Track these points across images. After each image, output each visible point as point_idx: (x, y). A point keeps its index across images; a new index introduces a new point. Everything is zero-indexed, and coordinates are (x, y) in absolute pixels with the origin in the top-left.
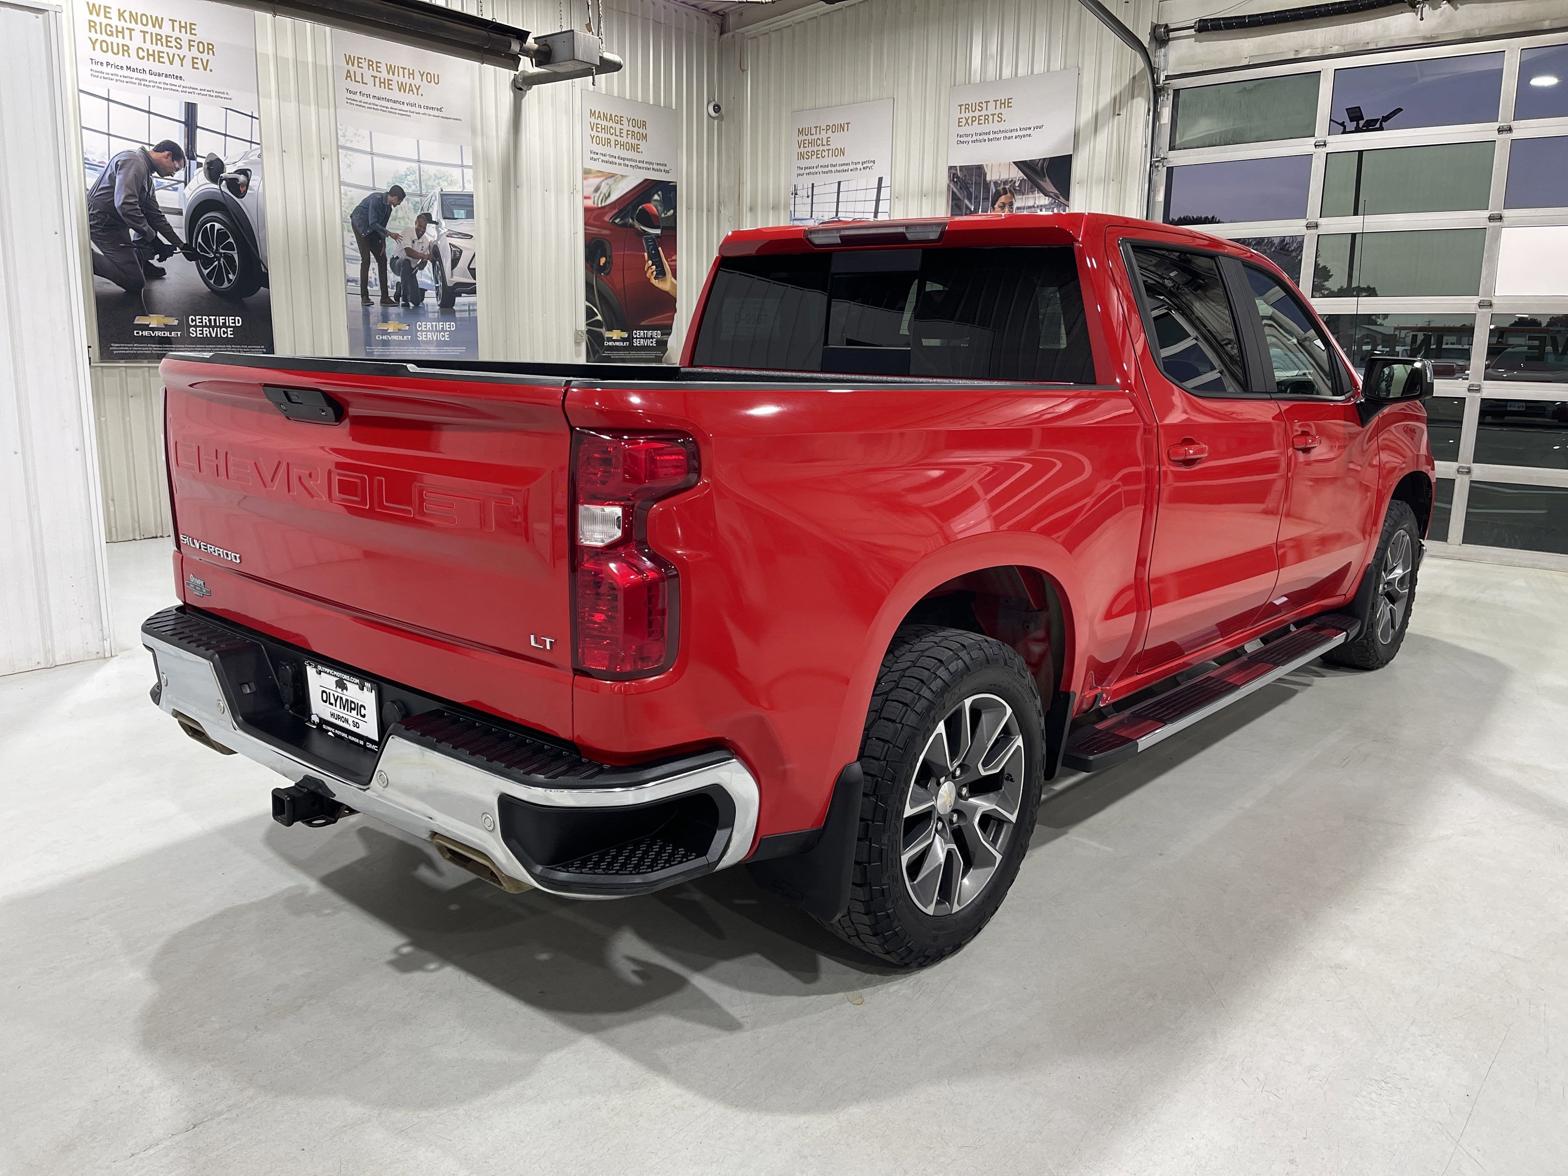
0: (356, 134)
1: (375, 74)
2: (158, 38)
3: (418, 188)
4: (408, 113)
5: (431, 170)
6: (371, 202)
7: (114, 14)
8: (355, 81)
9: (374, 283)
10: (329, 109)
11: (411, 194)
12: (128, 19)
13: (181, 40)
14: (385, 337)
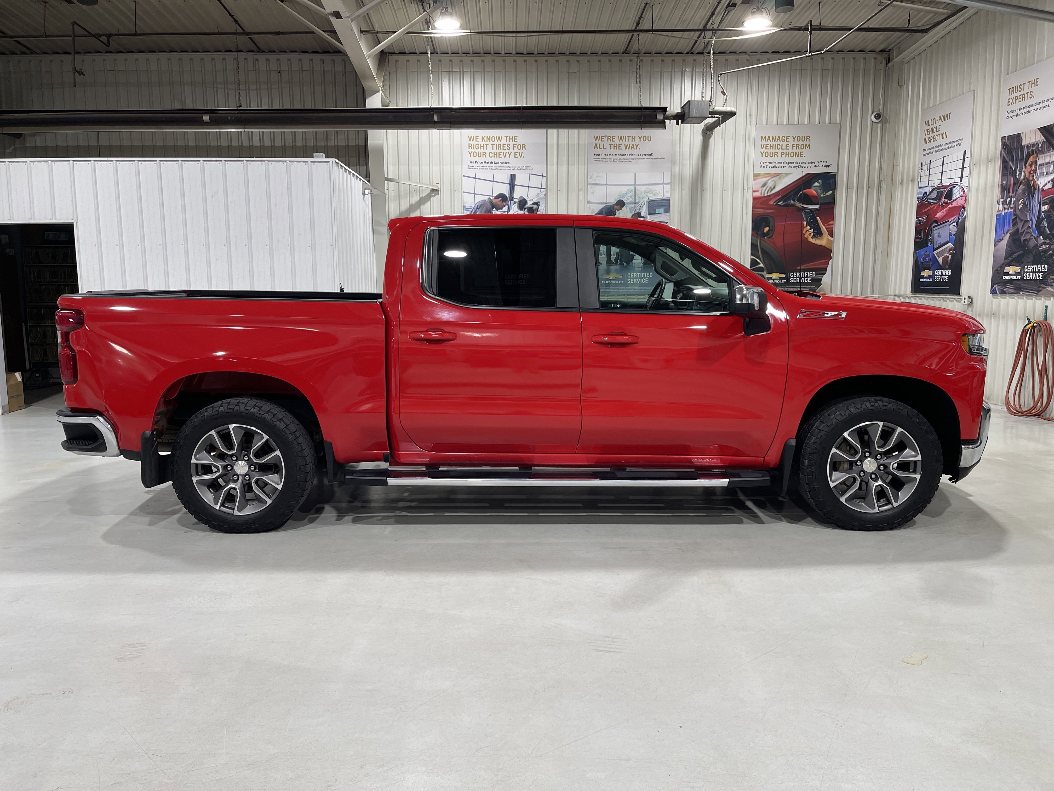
0: (598, 176)
1: (612, 142)
2: (499, 146)
3: (634, 199)
4: (630, 160)
5: (643, 188)
6: (604, 211)
7: (480, 139)
8: (599, 148)
9: (603, 253)
10: (585, 165)
11: (629, 203)
12: (486, 140)
13: (510, 145)
14: (607, 282)
